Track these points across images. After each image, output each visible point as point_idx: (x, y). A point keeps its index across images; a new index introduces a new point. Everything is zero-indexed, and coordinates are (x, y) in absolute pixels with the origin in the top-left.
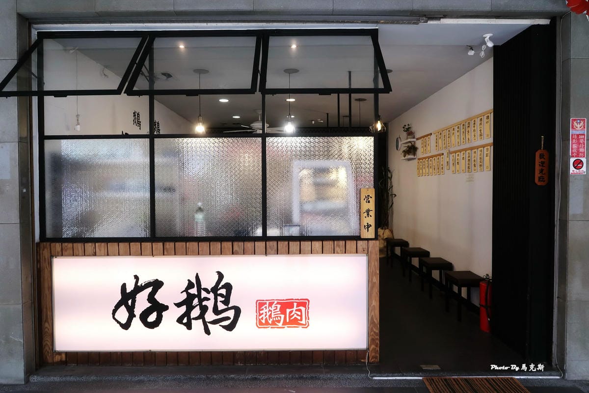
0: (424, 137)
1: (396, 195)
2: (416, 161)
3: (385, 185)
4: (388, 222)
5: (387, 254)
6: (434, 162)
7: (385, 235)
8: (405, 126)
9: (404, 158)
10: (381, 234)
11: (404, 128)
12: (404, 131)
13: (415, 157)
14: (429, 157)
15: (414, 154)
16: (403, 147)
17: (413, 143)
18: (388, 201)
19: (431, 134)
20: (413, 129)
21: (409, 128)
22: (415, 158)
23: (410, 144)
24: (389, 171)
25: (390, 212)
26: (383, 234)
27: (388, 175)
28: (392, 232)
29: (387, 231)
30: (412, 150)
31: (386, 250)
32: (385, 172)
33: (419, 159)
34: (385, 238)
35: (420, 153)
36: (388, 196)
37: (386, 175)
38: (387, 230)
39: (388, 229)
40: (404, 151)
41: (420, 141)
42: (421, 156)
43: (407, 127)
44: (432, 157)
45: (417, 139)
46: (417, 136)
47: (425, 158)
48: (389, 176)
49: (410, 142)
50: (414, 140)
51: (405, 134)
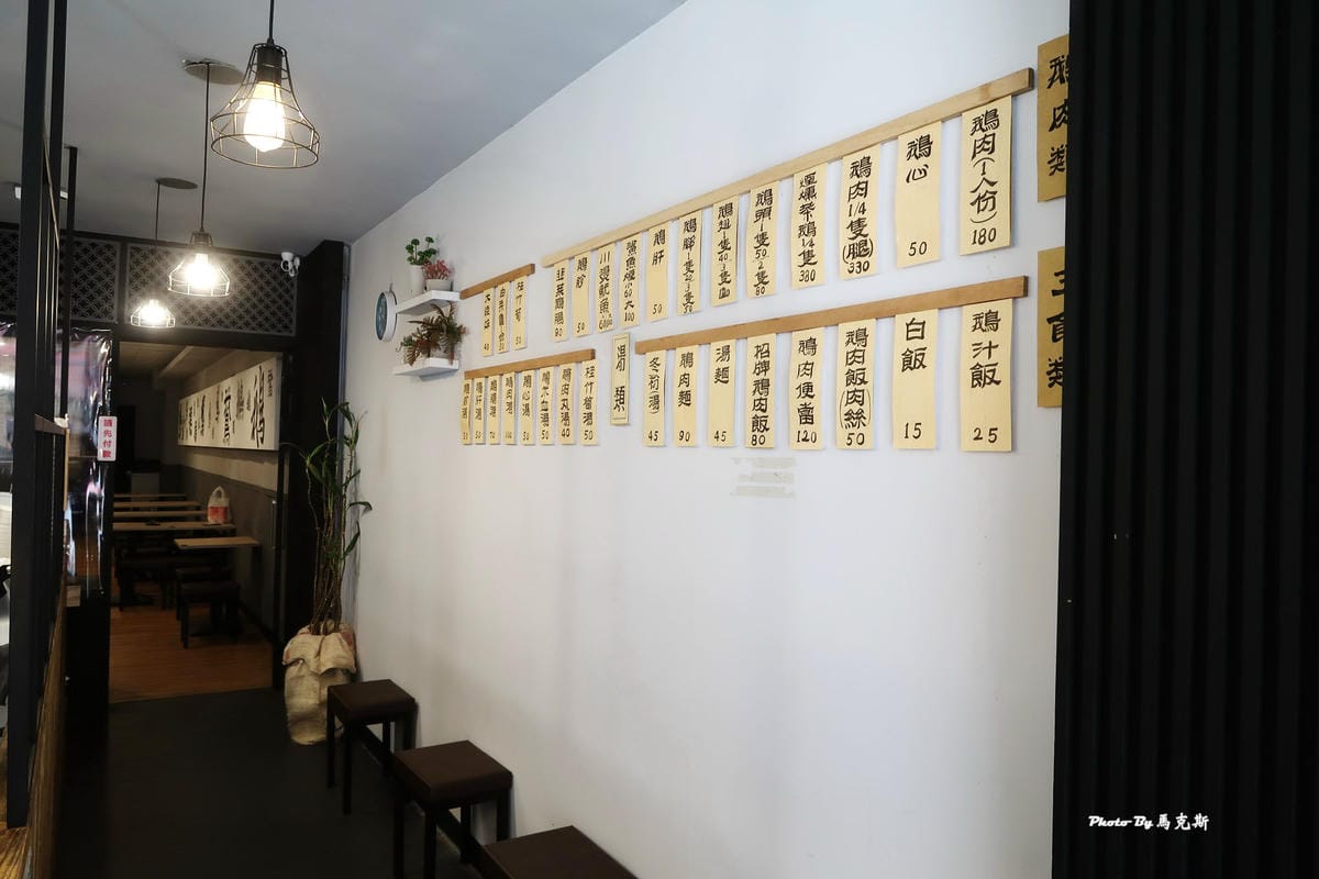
0: (495, 283)
1: (368, 506)
2: (458, 381)
3: (332, 468)
4: (338, 607)
5: (331, 728)
6: (545, 390)
7: (324, 657)
8: (416, 242)
9: (408, 368)
10: (310, 655)
11: (410, 249)
12: (412, 261)
13: (455, 365)
14: (518, 368)
15: (451, 354)
16: (402, 327)
17: (446, 311)
18: (341, 526)
19: (532, 269)
20: (448, 256)
21: (431, 252)
22: (451, 372)
23: (434, 315)
24: (347, 414)
25: (346, 566)
26: (319, 654)
27: (342, 430)
28: (351, 640)
29: (333, 638)
30: (440, 334)
31: (325, 713)
32: (334, 422)
33: (470, 375)
34: (323, 669)
35: (473, 351)
36: (340, 508)
37: (335, 429)
38: (333, 636)
39: (336, 630)
40: (408, 342)
41: (478, 301)
42: (479, 363)
43: (422, 247)
44: (533, 365)
45: (465, 294)
46: (465, 280)
47: (500, 370)
48: (348, 432)
49: (435, 305)
50: (453, 296)
51: (416, 272)
